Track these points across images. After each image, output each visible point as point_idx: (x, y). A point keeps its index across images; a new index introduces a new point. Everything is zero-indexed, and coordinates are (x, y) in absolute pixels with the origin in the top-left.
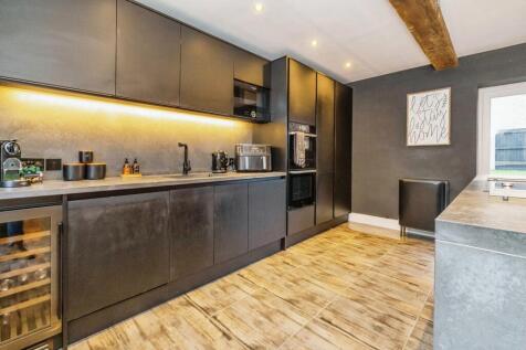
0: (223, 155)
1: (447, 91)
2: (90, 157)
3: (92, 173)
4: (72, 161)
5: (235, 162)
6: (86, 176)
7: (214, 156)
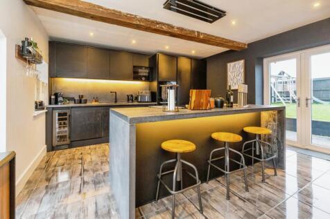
0: (132, 96)
1: (242, 62)
2: (82, 96)
3: (82, 102)
4: (77, 98)
5: (137, 98)
6: (80, 103)
7: (128, 96)
